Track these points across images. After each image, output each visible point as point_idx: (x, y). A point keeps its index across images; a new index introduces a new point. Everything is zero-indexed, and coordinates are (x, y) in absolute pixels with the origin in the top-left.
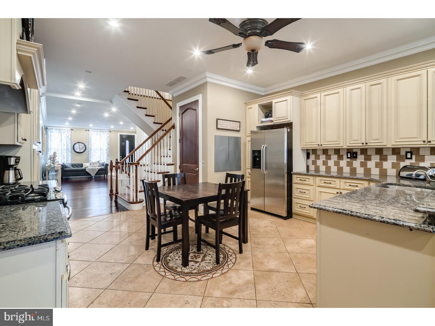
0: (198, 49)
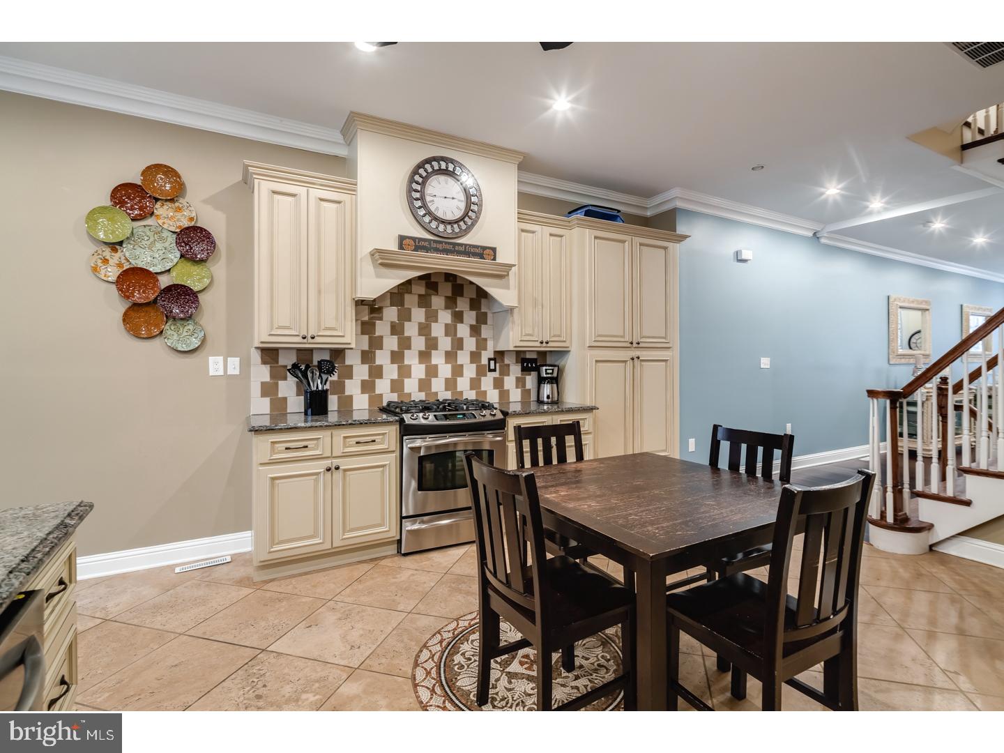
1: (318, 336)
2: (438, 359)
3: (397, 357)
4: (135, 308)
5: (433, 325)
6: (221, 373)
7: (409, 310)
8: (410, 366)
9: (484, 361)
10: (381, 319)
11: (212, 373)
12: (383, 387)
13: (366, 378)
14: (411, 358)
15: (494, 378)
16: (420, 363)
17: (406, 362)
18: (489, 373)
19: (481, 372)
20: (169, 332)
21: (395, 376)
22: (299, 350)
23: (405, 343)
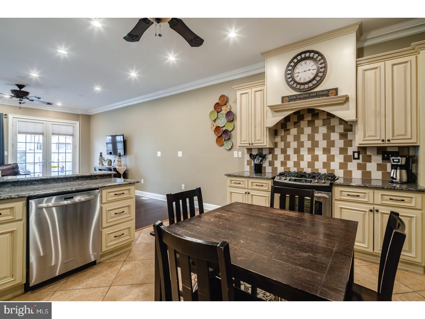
0: (233, 30)
1: (254, 143)
2: (318, 152)
3: (297, 151)
4: (219, 138)
5: (316, 135)
6: (237, 157)
7: (303, 128)
8: (303, 156)
9: (350, 153)
10: (289, 134)
11: (235, 157)
12: (290, 164)
13: (283, 160)
14: (304, 152)
15: (358, 164)
16: (308, 154)
17: (301, 153)
18: (353, 160)
19: (348, 159)
20: (225, 144)
21: (296, 160)
22: (258, 149)
23: (301, 145)
